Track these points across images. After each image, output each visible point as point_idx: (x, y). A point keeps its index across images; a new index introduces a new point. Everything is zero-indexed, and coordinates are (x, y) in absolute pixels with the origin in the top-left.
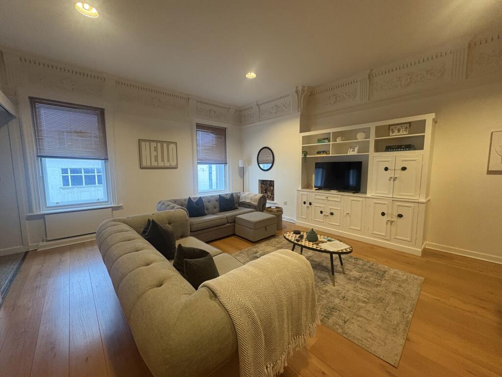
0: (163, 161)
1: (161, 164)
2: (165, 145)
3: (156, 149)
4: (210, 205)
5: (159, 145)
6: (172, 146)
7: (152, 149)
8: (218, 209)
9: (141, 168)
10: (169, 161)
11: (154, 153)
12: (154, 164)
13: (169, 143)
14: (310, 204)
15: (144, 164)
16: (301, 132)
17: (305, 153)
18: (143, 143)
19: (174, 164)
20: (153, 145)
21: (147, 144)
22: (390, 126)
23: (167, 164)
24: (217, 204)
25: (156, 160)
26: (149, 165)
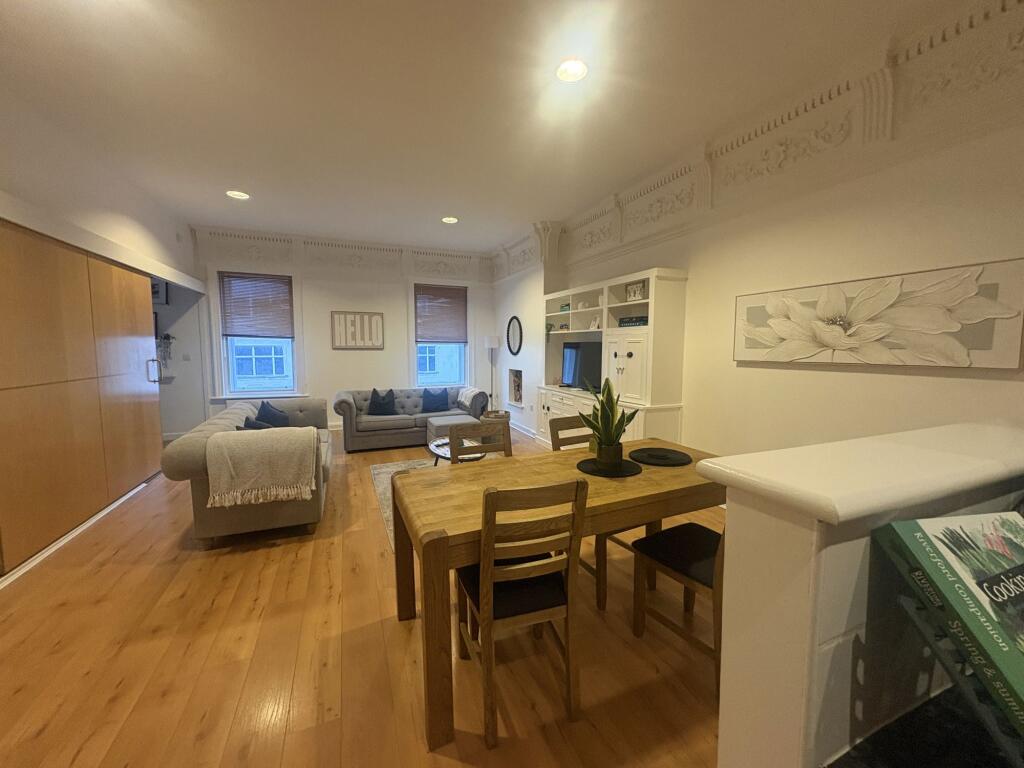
0: (363, 338)
1: (360, 343)
2: (366, 317)
3: (353, 323)
5: (358, 317)
6: (376, 319)
7: (349, 324)
8: (420, 408)
9: (334, 349)
10: (371, 339)
11: (351, 329)
12: (351, 343)
13: (371, 315)
14: (548, 409)
15: (337, 344)
16: (546, 293)
17: (549, 327)
18: (336, 316)
19: (378, 343)
20: (350, 318)
21: (342, 316)
22: (627, 285)
23: (369, 344)
24: (421, 401)
25: (354, 338)
26: (343, 344)
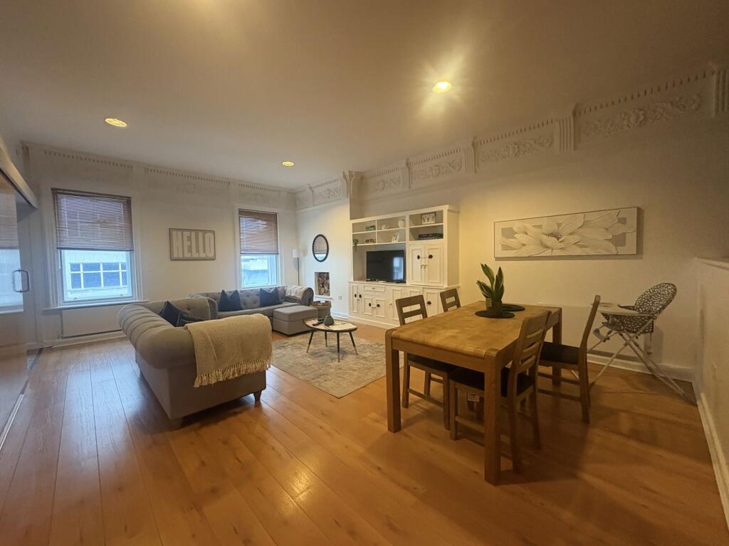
0: (198, 251)
1: (195, 255)
3: (189, 239)
4: (249, 300)
5: (193, 234)
6: (209, 235)
7: (185, 239)
8: (258, 304)
9: (172, 260)
10: (204, 251)
11: (187, 243)
12: (187, 255)
13: (205, 232)
14: (360, 296)
15: (175, 256)
16: (351, 219)
17: (355, 241)
18: (174, 233)
19: (211, 255)
20: (186, 234)
21: (180, 233)
22: (422, 215)
23: (203, 255)
24: (258, 298)
25: (190, 250)
26: (181, 256)
